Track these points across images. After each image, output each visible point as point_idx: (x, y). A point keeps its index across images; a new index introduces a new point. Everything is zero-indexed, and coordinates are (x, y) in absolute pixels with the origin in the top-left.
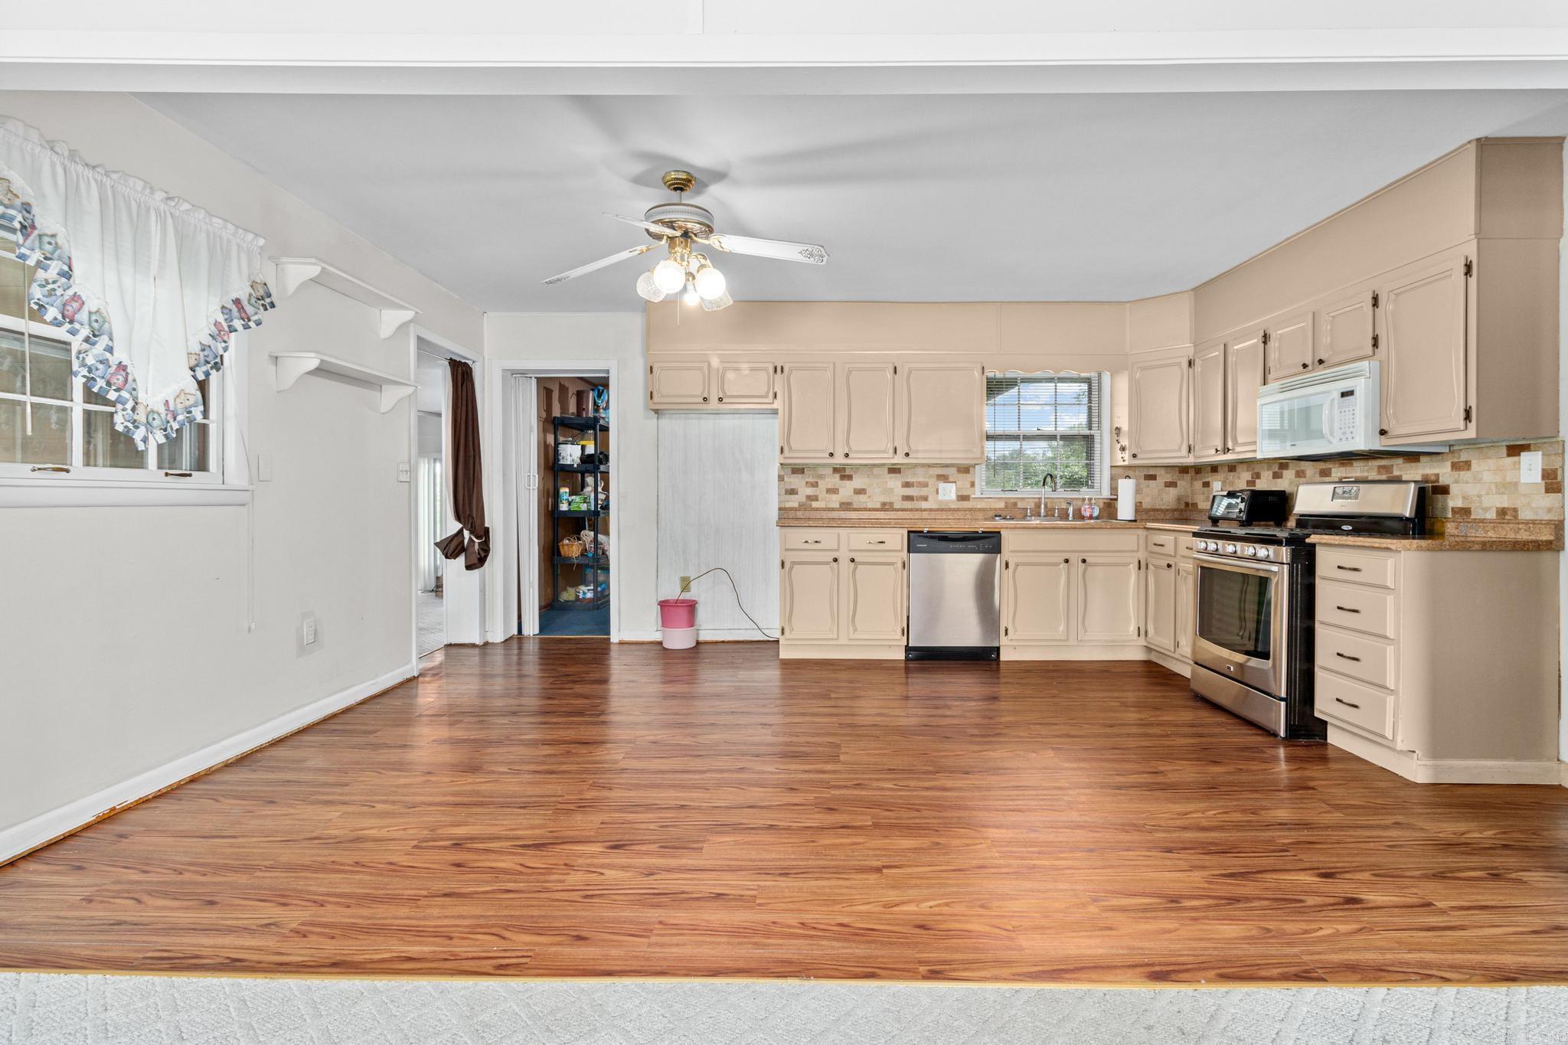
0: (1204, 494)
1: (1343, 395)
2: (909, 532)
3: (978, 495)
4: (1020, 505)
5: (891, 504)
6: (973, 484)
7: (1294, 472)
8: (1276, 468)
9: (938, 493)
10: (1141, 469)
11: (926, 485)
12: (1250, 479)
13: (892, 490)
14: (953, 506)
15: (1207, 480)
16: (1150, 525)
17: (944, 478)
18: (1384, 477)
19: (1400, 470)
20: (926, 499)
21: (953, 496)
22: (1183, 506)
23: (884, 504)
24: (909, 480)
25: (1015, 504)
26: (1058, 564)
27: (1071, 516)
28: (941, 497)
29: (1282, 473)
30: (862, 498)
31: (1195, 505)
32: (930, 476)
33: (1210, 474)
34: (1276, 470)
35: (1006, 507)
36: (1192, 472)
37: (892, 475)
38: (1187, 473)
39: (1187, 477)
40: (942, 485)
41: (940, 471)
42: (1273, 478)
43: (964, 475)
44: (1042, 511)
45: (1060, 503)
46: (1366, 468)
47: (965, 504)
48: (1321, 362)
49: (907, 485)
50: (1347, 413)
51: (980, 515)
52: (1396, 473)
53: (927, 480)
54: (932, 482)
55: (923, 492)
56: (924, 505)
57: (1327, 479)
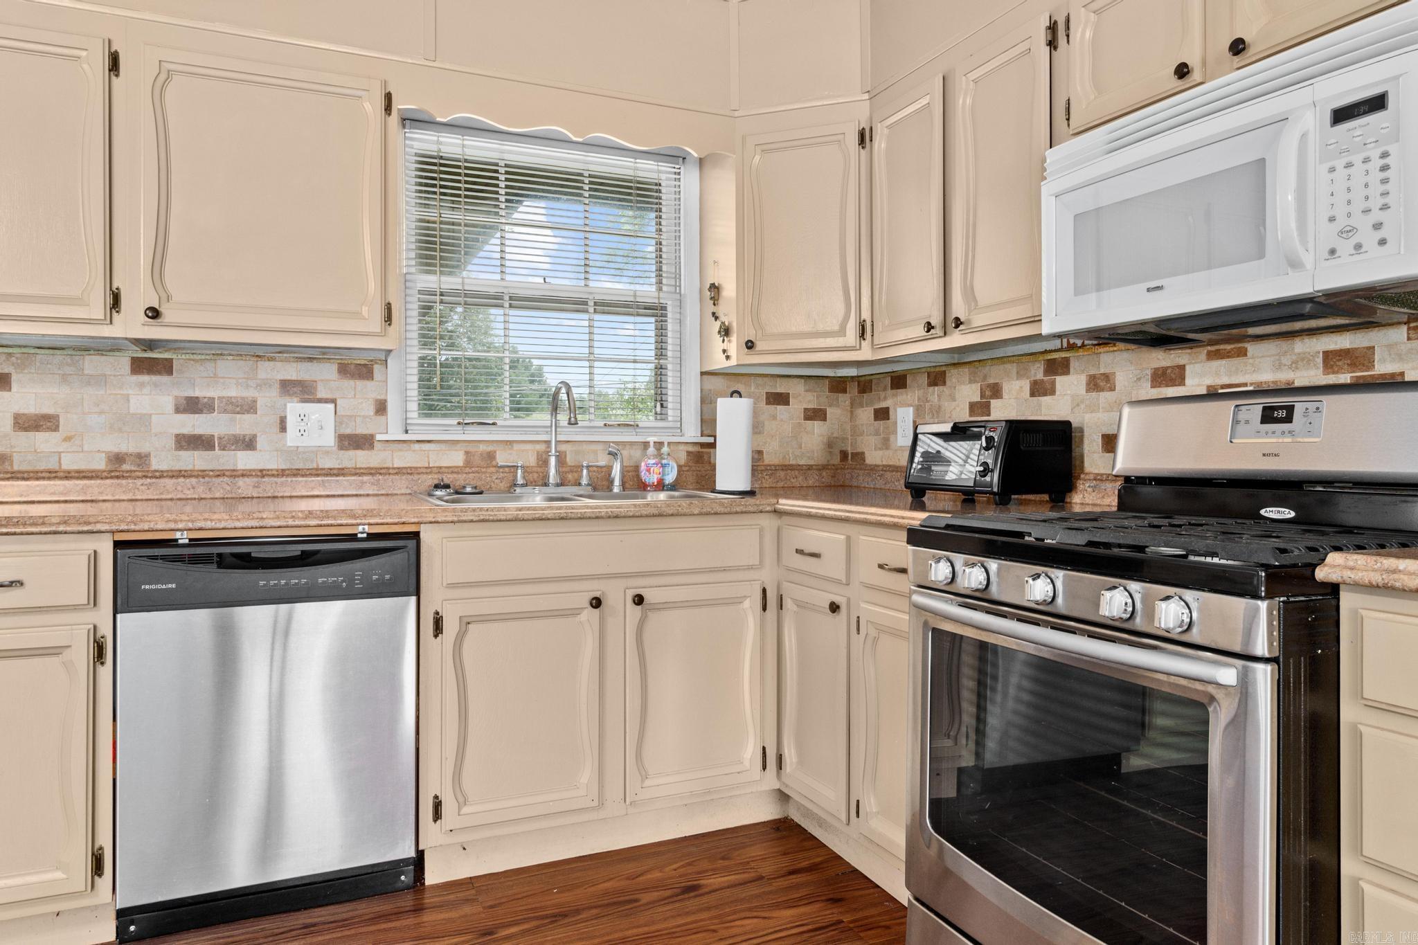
0: (877, 433)
1: (1342, 115)
2: (118, 545)
3: (396, 434)
4: (502, 459)
5: (142, 458)
6: (381, 408)
7: (1083, 379)
8: (1038, 372)
9: (283, 428)
10: (760, 381)
11: (249, 407)
12: (976, 398)
13: (144, 420)
14: (328, 463)
15: (883, 405)
16: (786, 504)
17: (303, 391)
18: (1345, 378)
19: (1400, 358)
20: (249, 444)
21: (329, 440)
22: (836, 460)
23: (118, 458)
24: (197, 393)
25: (491, 456)
26: (575, 612)
27: (617, 482)
28: (292, 438)
29: (1053, 383)
30: (44, 441)
31: (859, 456)
32: (263, 385)
33: (890, 392)
34: (1040, 375)
35: (468, 464)
36: (853, 389)
37: (145, 378)
38: (844, 391)
39: (844, 399)
40: (294, 409)
41: (292, 371)
42: (1032, 394)
43: (360, 384)
44: (552, 471)
45: (595, 452)
46: (1286, 360)
47: (361, 458)
48: (1238, 47)
49: (192, 406)
50: (1359, 168)
51: (401, 485)
52: (1383, 367)
53: (250, 393)
54: (267, 399)
55: (243, 425)
56: (244, 460)
57: (1171, 392)
